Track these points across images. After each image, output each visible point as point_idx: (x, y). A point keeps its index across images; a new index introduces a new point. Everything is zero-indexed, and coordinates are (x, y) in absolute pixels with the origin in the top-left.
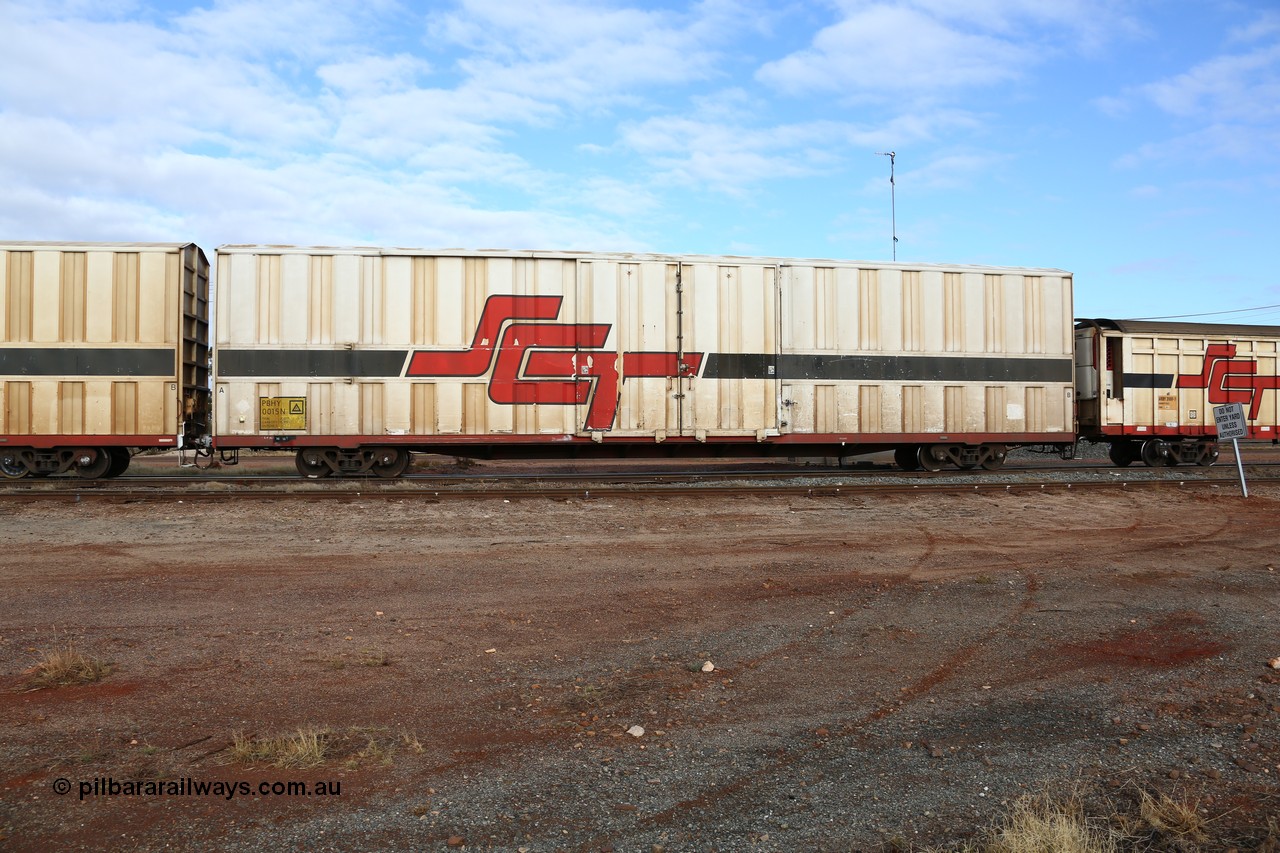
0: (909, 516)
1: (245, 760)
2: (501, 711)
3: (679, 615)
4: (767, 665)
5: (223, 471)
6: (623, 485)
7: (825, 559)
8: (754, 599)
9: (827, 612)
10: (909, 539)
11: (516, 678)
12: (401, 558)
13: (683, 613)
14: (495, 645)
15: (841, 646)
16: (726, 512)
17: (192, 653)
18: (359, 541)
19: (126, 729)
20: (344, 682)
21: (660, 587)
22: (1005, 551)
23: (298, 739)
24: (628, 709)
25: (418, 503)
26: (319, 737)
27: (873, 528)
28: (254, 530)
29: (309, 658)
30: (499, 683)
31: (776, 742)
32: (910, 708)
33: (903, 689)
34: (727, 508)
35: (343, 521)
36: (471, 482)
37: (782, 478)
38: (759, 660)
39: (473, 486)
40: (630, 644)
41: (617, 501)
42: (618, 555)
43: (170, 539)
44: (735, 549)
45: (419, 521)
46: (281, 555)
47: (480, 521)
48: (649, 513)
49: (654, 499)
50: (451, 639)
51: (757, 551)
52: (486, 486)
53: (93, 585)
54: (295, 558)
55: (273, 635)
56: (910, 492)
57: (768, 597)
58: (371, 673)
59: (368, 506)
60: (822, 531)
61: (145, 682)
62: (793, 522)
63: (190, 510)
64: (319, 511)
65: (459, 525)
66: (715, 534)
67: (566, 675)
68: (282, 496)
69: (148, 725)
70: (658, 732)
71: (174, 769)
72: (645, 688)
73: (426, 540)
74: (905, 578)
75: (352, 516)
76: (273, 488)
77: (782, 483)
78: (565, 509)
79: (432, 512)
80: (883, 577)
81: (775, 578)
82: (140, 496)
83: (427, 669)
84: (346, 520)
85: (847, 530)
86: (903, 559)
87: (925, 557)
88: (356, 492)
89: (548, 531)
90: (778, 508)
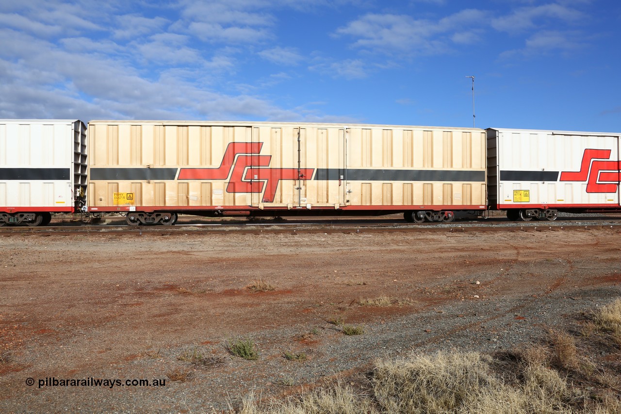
0: (499, 239)
6: (367, 227)
8: (467, 266)
9: (500, 269)
10: (506, 247)
15: (516, 278)
16: (421, 238)
27: (488, 243)
41: (371, 233)
66: (422, 246)
77: (434, 226)
79: (298, 238)
81: (467, 260)
84: (265, 241)
85: (477, 244)
86: (510, 254)
87: (518, 254)
88: (260, 230)
89: (353, 245)
90: (442, 236)
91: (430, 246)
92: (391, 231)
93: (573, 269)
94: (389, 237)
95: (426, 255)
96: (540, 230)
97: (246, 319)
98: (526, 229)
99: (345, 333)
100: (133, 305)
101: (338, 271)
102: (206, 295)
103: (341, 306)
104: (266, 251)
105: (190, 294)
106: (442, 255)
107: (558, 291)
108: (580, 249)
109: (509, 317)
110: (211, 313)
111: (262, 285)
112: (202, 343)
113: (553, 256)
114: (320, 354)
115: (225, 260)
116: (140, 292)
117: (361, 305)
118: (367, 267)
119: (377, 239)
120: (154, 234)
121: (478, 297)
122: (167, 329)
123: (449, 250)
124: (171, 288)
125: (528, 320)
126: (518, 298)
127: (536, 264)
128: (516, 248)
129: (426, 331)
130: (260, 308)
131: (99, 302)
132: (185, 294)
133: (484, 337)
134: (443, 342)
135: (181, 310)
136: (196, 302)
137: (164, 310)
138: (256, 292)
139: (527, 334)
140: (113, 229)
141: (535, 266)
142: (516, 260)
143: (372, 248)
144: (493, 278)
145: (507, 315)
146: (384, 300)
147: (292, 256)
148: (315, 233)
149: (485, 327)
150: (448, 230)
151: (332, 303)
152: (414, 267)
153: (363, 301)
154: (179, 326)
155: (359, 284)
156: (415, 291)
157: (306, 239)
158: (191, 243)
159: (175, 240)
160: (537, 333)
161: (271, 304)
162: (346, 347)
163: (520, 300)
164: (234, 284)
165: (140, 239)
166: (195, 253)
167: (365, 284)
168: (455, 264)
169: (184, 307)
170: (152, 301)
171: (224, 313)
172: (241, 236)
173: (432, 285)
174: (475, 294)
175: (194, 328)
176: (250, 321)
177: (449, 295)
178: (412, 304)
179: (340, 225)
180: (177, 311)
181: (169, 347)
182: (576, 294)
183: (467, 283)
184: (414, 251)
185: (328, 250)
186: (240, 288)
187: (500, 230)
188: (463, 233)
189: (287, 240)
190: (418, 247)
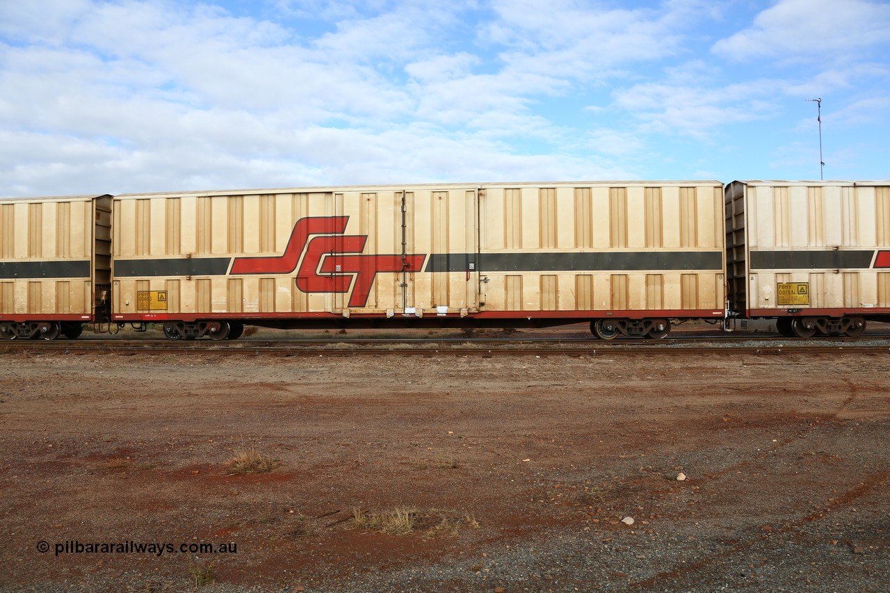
0: (836, 370)
1: (361, 527)
2: (533, 502)
3: (660, 439)
4: (726, 477)
5: (348, 335)
6: (620, 346)
7: (769, 400)
8: (716, 429)
9: (771, 440)
10: (835, 387)
11: (544, 480)
12: (465, 395)
13: (663, 437)
14: (529, 456)
15: (782, 466)
16: (695, 365)
17: (329, 456)
18: (437, 383)
19: (287, 503)
20: (427, 478)
21: (647, 418)
23: (396, 515)
24: (622, 505)
25: (477, 358)
26: (409, 515)
27: (807, 378)
28: (368, 375)
29: (404, 461)
30: (532, 483)
31: (731, 534)
32: (836, 514)
33: (831, 499)
34: (697, 364)
35: (427, 370)
36: (513, 344)
37: (737, 341)
38: (719, 473)
39: (515, 346)
40: (625, 458)
41: (616, 357)
42: (616, 395)
43: (314, 380)
44: (702, 392)
45: (478, 370)
46: (386, 392)
47: (519, 370)
48: (639, 366)
49: (643, 356)
50: (499, 452)
51: (718, 394)
52: (524, 346)
53: (266, 409)
54: (395, 394)
55: (380, 445)
56: (836, 352)
57: (726, 427)
58: (444, 473)
59: (443, 359)
60: (767, 380)
61: (298, 473)
62: (745, 373)
63: (327, 361)
64: (411, 363)
65: (505, 373)
66: (687, 382)
67: (579, 479)
68: (387, 352)
69: (300, 501)
70: (644, 522)
71: (316, 531)
72: (635, 490)
73: (482, 383)
74: (833, 416)
75: (432, 366)
76: (380, 347)
77: (737, 345)
78: (579, 362)
79: (487, 364)
80: (815, 415)
81: (731, 414)
82: (295, 352)
83: (483, 471)
86: (829, 403)
90: (735, 363)
91: (697, 382)
119: (616, 367)
123: (722, 391)
127: (861, 429)
141: (855, 432)
142: (826, 418)
148: (523, 355)
168: (697, 423)
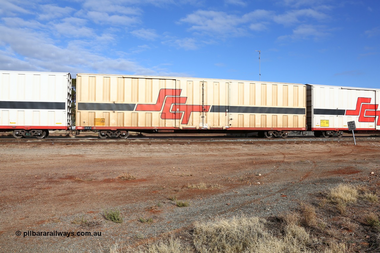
0: (274, 148)
3: (241, 167)
4: (271, 175)
7: (261, 157)
8: (254, 165)
9: (273, 166)
10: (278, 153)
15: (282, 172)
16: (227, 147)
22: (302, 156)
27: (267, 151)
38: (268, 174)
41: (197, 144)
43: (92, 153)
45: (151, 149)
47: (166, 149)
49: (206, 145)
57: (257, 164)
60: (255, 152)
62: (246, 150)
65: (162, 150)
66: (228, 152)
73: (158, 154)
77: (235, 141)
80: (279, 161)
81: (254, 161)
82: (70, 143)
84: (131, 149)
85: (261, 151)
86: (280, 158)
87: (285, 157)
88: (128, 142)
89: (186, 152)
90: (239, 146)
91: (232, 153)
92: (209, 143)
93: (316, 166)
94: (207, 147)
95: (230, 158)
96: (298, 143)
97: (117, 197)
98: (290, 143)
99: (178, 206)
100: (45, 188)
101: (175, 167)
102: (92, 182)
103: (176, 189)
104: (132, 155)
105: (82, 181)
106: (239, 158)
107: (307, 180)
108: (321, 155)
109: (278, 195)
110: (95, 194)
111: (128, 176)
112: (88, 212)
113: (305, 159)
114: (161, 219)
115: (105, 160)
116: (51, 180)
117: (188, 188)
118: (193, 165)
119: (200, 148)
120: (61, 144)
121: (259, 183)
122: (66, 204)
123: (244, 155)
124: (71, 178)
125: (289, 197)
126: (283, 184)
127: (295, 164)
128: (283, 154)
129: (227, 204)
130: (126, 190)
131: (23, 187)
132: (79, 181)
133: (262, 208)
134: (237, 211)
135: (76, 191)
136: (85, 187)
137: (65, 192)
138: (124, 180)
139: (288, 206)
140: (35, 141)
141: (294, 164)
142: (283, 161)
143: (197, 154)
144: (269, 172)
145: (276, 194)
146: (203, 185)
147: (148, 158)
148: (163, 144)
149: (263, 201)
150: (243, 143)
151: (171, 187)
152: (222, 165)
153: (189, 186)
154: (74, 202)
155: (188, 176)
156: (222, 180)
157: (157, 148)
158: (85, 150)
159: (75, 148)
160: (294, 205)
161: (133, 188)
162: (178, 214)
163: (284, 185)
164: (110, 175)
165: (52, 147)
166: (87, 156)
167: (191, 175)
168: (247, 163)
169: (78, 190)
170: (57, 186)
171: (103, 194)
172: (116, 146)
173: (233, 176)
174: (258, 182)
175: (83, 203)
176: (119, 199)
177: (242, 182)
178: (219, 188)
179: (178, 139)
180: (73, 192)
181: (66, 215)
182: (317, 181)
183: (253, 175)
184: (222, 155)
185: (170, 155)
186: (114, 178)
187: (275, 143)
188: (252, 145)
189: (145, 148)
190: (225, 153)
